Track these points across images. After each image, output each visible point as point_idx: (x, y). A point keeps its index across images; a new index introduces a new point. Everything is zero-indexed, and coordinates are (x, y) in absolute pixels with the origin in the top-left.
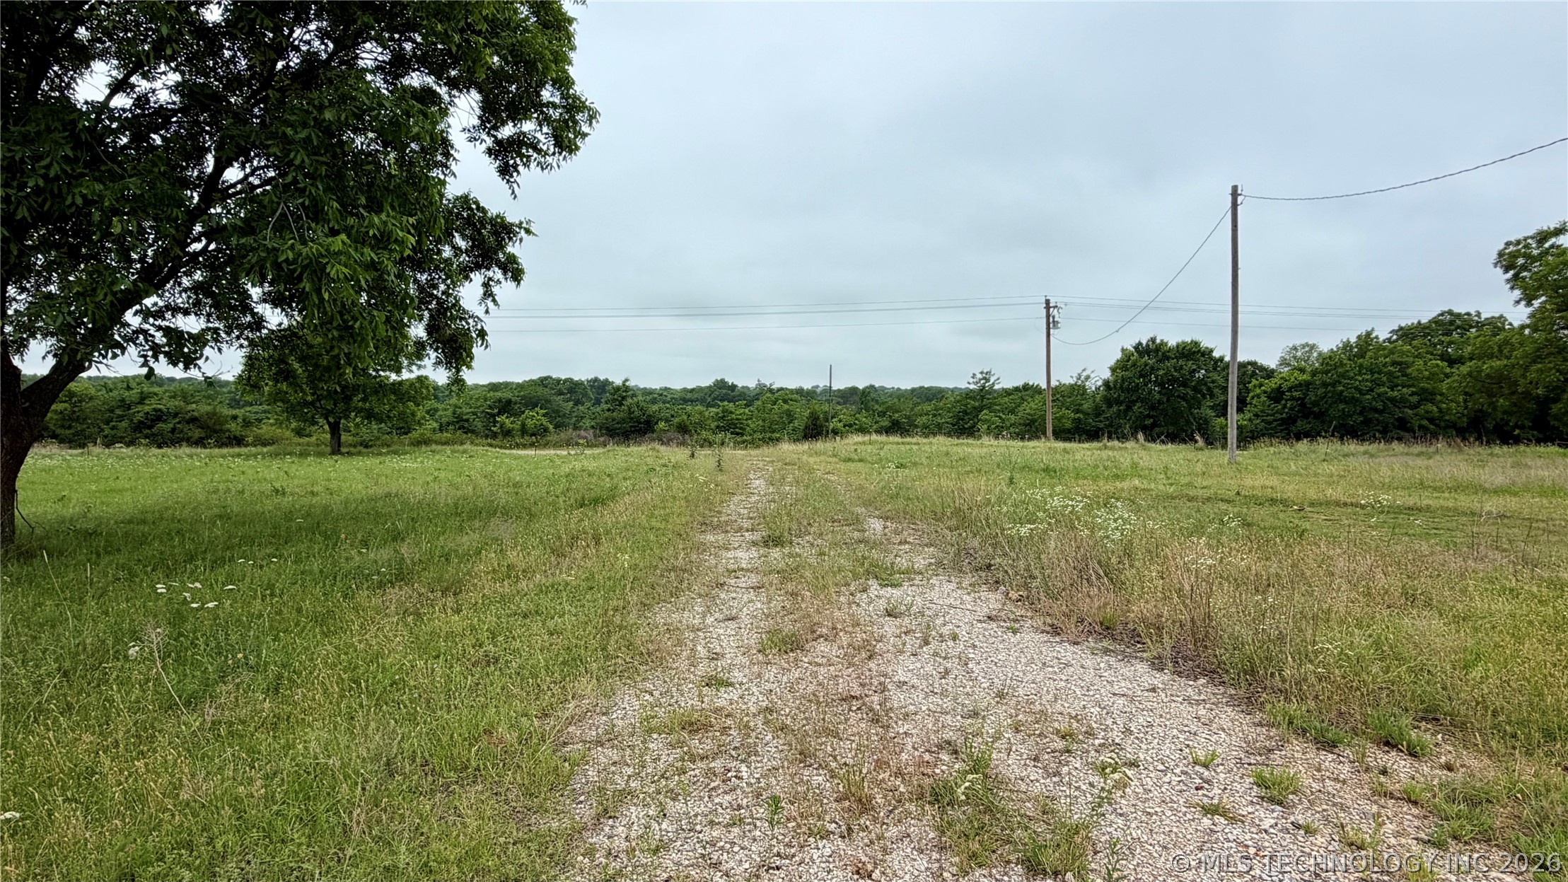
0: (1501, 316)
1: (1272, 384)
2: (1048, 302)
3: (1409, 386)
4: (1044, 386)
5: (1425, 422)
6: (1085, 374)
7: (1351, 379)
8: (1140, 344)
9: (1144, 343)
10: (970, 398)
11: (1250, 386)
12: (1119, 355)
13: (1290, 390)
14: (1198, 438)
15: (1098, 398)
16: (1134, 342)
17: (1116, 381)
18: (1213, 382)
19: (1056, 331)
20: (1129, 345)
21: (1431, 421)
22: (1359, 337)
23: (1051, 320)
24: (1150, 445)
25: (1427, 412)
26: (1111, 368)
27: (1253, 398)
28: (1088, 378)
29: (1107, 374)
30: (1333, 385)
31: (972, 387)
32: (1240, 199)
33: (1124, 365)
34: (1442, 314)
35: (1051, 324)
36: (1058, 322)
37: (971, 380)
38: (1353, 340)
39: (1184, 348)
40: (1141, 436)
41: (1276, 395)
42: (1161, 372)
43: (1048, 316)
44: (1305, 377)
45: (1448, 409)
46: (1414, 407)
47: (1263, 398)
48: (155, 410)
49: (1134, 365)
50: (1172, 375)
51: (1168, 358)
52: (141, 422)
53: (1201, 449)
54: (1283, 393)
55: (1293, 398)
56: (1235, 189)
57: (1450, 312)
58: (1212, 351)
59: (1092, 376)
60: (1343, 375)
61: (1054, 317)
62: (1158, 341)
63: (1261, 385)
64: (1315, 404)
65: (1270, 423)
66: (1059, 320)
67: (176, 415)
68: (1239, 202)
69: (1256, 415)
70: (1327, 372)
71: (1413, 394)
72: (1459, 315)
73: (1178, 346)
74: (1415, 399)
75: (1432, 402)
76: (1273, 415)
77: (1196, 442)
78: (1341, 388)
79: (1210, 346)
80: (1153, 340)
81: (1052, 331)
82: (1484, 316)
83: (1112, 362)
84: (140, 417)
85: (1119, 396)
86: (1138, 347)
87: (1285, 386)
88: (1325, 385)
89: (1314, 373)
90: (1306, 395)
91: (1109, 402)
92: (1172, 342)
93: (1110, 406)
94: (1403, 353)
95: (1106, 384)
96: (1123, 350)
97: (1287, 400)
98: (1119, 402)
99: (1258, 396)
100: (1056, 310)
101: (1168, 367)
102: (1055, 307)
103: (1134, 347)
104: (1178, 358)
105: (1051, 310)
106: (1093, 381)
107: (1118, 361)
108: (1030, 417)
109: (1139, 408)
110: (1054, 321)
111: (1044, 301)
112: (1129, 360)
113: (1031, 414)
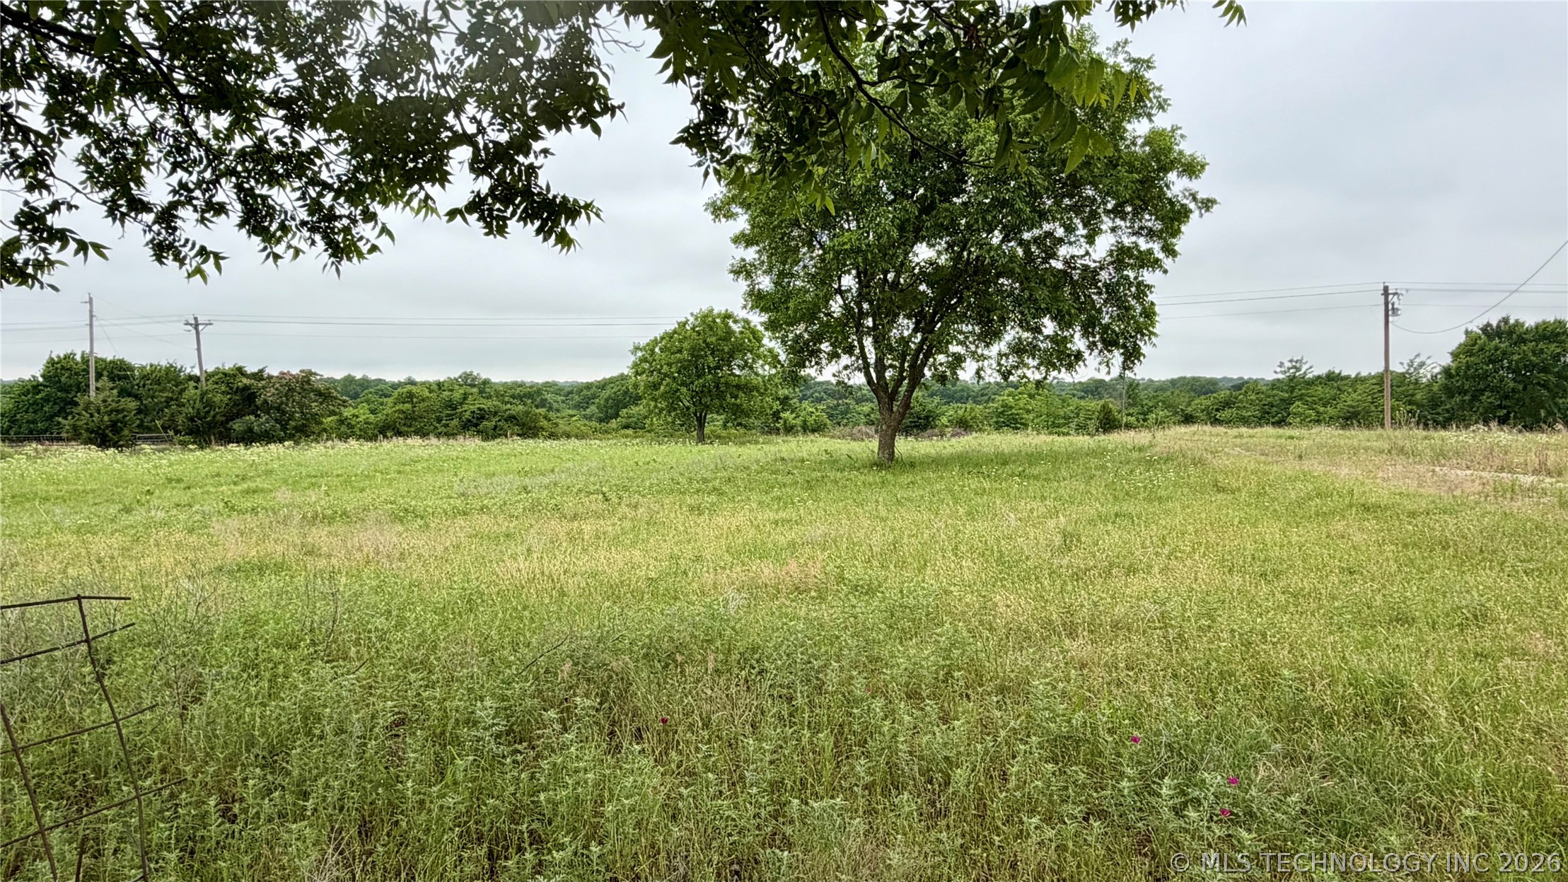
2: (1386, 289)
4: (1383, 374)
6: (1418, 361)
8: (1489, 325)
9: (1495, 325)
10: (1278, 388)
12: (1462, 339)
15: (1436, 388)
16: (1482, 322)
17: (1458, 368)
19: (1396, 318)
20: (1475, 327)
23: (1390, 307)
26: (1452, 354)
28: (1422, 365)
29: (1447, 360)
31: (1281, 376)
33: (1470, 348)
35: (1389, 311)
36: (1398, 309)
37: (1278, 370)
39: (1545, 329)
40: (1494, 423)
42: (1516, 357)
43: (1386, 303)
48: (480, 409)
49: (1482, 349)
50: (1530, 361)
51: (1524, 341)
52: (469, 421)
59: (1428, 362)
61: (1393, 304)
62: (1512, 321)
66: (1399, 307)
67: (495, 414)
73: (1537, 327)
80: (1506, 320)
81: (1391, 319)
84: (467, 415)
85: (1463, 384)
86: (1486, 329)
91: (1449, 391)
92: (1530, 322)
93: (1450, 396)
95: (1447, 371)
96: (1467, 332)
98: (1462, 391)
100: (1395, 298)
101: (1524, 351)
102: (1395, 294)
103: (1481, 329)
104: (1537, 341)
105: (1390, 297)
106: (1429, 368)
107: (1460, 345)
108: (1351, 410)
109: (1488, 398)
110: (1393, 309)
111: (1382, 288)
112: (1475, 343)
113: (1353, 407)
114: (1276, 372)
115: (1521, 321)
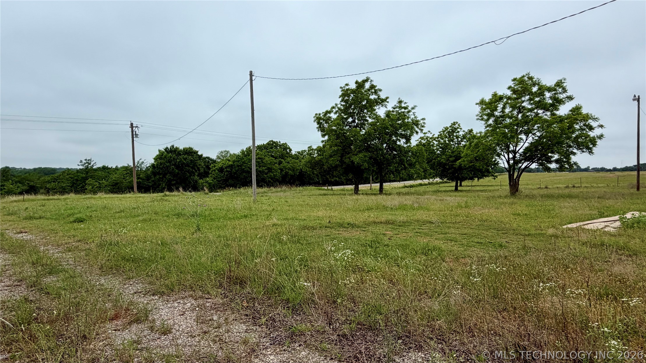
0: (286, 143)
1: (220, 165)
2: (132, 124)
3: (264, 167)
5: (270, 180)
6: (141, 161)
7: (246, 164)
8: (167, 148)
9: (169, 148)
10: (80, 173)
11: (211, 167)
12: (158, 153)
13: (226, 168)
14: (205, 189)
15: (149, 172)
16: (165, 147)
17: (157, 164)
18: (200, 165)
19: (137, 139)
20: (162, 149)
21: (272, 179)
22: (247, 148)
23: (134, 133)
24: (184, 193)
25: (270, 176)
26: (154, 159)
27: (212, 171)
28: (143, 162)
29: (153, 161)
30: (241, 166)
31: (81, 167)
32: (253, 78)
33: (160, 157)
34: (270, 142)
35: (134, 135)
36: (138, 135)
37: (80, 164)
38: (245, 149)
39: (187, 150)
40: (181, 189)
41: (221, 170)
42: (178, 160)
43: (132, 131)
44: (230, 163)
45: (276, 175)
46: (266, 174)
47: (217, 171)
49: (165, 157)
50: (183, 162)
51: (180, 155)
53: (207, 194)
54: (224, 169)
55: (227, 171)
56: (251, 73)
57: (272, 141)
58: (197, 152)
59: (145, 162)
60: (244, 163)
62: (175, 147)
63: (215, 166)
64: (235, 173)
65: (219, 181)
69: (214, 178)
70: (238, 161)
71: (266, 169)
72: (274, 142)
73: (184, 149)
74: (266, 171)
75: (271, 172)
76: (220, 178)
78: (244, 167)
79: (197, 150)
80: (173, 146)
81: (135, 139)
82: (281, 143)
83: (154, 156)
85: (159, 171)
86: (166, 149)
87: (224, 167)
88: (238, 166)
89: (234, 162)
90: (232, 170)
91: (154, 174)
92: (181, 148)
93: (155, 176)
94: (262, 155)
95: (153, 166)
96: (159, 151)
97: (225, 172)
98: (159, 174)
99: (215, 171)
100: (137, 128)
101: (181, 158)
102: (136, 127)
103: (164, 149)
104: (185, 155)
105: (134, 128)
106: (145, 164)
107: (157, 155)
108: (115, 182)
109: (169, 176)
110: (136, 134)
111: (130, 124)
112: (162, 155)
113: (115, 180)
114: (78, 165)
115: (178, 147)
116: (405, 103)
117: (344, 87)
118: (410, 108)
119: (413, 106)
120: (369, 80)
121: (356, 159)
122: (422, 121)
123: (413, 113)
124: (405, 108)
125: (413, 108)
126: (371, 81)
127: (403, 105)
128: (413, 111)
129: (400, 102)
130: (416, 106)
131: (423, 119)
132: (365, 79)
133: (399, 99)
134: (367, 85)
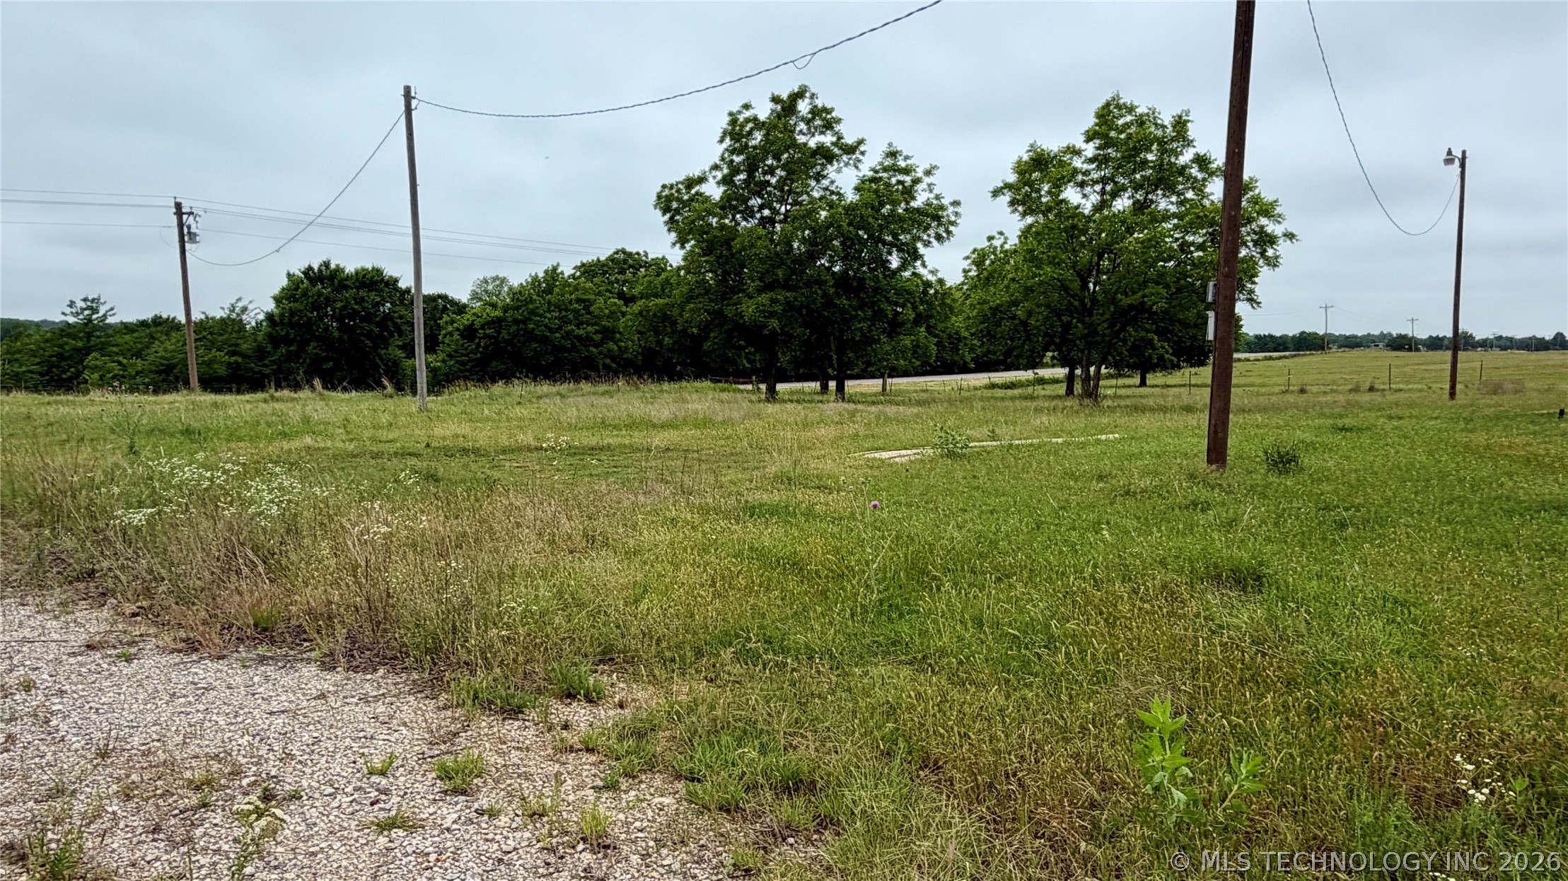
0: (664, 258)
1: (466, 319)
2: (178, 206)
3: (593, 325)
4: (183, 321)
5: (608, 361)
6: (240, 305)
7: (541, 316)
8: (310, 268)
9: (316, 267)
10: (69, 335)
11: (441, 322)
12: (284, 282)
13: (483, 327)
14: (386, 383)
15: (260, 336)
16: (303, 265)
17: (282, 315)
18: (401, 317)
19: (194, 246)
20: (297, 269)
21: (613, 359)
22: (546, 272)
23: (186, 230)
24: (325, 392)
25: (609, 351)
26: (274, 298)
27: (445, 336)
28: (244, 309)
29: (270, 306)
30: (525, 321)
31: (71, 320)
32: (414, 103)
33: (291, 294)
34: (617, 253)
35: (185, 236)
36: (195, 235)
37: (68, 310)
38: (541, 275)
39: (364, 276)
40: (317, 383)
41: (469, 333)
42: (339, 305)
43: (181, 225)
44: (498, 313)
45: (626, 348)
46: (597, 346)
47: (456, 336)
49: (305, 294)
50: (352, 308)
51: (346, 288)
53: (391, 397)
54: (476, 330)
55: (486, 336)
56: (407, 90)
57: (623, 251)
58: (396, 281)
59: (250, 307)
60: (533, 312)
61: (189, 227)
62: (333, 266)
63: (453, 322)
64: (509, 342)
65: (463, 364)
66: (197, 231)
68: (413, 107)
69: (450, 356)
70: (517, 308)
71: (597, 332)
72: (630, 255)
73: (357, 273)
74: (597, 337)
75: (613, 340)
76: (467, 355)
77: (385, 388)
78: (531, 326)
79: (395, 275)
80: (327, 265)
81: (188, 246)
82: (651, 256)
83: (276, 290)
85: (288, 333)
86: (308, 272)
87: (477, 325)
88: (516, 322)
89: (506, 309)
90: (499, 333)
91: (274, 340)
92: (350, 268)
93: (276, 347)
94: (586, 291)
95: (270, 317)
96: (289, 275)
97: (480, 339)
98: (287, 341)
99: (451, 334)
100: (191, 218)
101: (346, 299)
102: (190, 214)
103: (304, 273)
104: (358, 288)
105: (185, 217)
106: (252, 314)
107: (283, 289)
108: (164, 362)
109: (314, 348)
110: (189, 233)
111: (173, 205)
112: (298, 287)
113: (165, 359)
114: (64, 314)
115: (341, 266)
116: (907, 158)
117: (740, 112)
118: (920, 174)
119: (928, 167)
120: (808, 95)
121: (748, 309)
122: (951, 209)
123: (929, 185)
124: (906, 171)
125: (928, 173)
126: (813, 96)
127: (902, 164)
128: (927, 180)
129: (893, 154)
130: (935, 167)
131: (956, 203)
132: (796, 90)
133: (890, 145)
134: (803, 107)
